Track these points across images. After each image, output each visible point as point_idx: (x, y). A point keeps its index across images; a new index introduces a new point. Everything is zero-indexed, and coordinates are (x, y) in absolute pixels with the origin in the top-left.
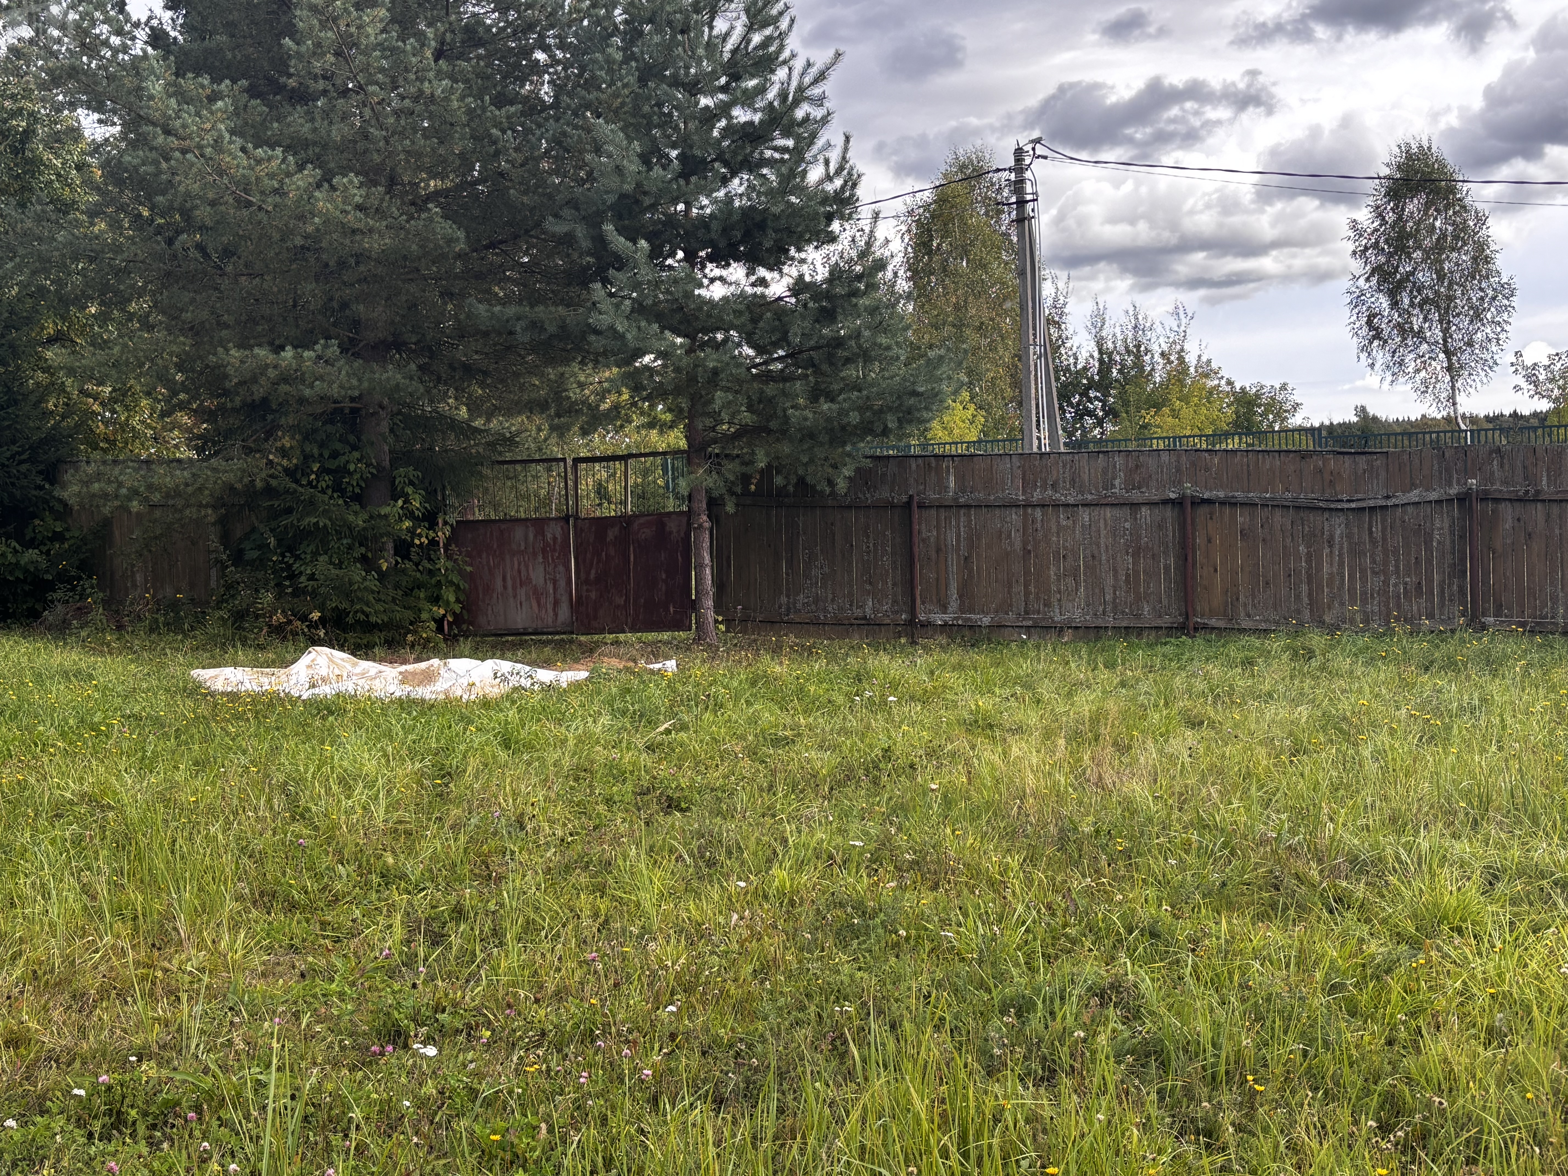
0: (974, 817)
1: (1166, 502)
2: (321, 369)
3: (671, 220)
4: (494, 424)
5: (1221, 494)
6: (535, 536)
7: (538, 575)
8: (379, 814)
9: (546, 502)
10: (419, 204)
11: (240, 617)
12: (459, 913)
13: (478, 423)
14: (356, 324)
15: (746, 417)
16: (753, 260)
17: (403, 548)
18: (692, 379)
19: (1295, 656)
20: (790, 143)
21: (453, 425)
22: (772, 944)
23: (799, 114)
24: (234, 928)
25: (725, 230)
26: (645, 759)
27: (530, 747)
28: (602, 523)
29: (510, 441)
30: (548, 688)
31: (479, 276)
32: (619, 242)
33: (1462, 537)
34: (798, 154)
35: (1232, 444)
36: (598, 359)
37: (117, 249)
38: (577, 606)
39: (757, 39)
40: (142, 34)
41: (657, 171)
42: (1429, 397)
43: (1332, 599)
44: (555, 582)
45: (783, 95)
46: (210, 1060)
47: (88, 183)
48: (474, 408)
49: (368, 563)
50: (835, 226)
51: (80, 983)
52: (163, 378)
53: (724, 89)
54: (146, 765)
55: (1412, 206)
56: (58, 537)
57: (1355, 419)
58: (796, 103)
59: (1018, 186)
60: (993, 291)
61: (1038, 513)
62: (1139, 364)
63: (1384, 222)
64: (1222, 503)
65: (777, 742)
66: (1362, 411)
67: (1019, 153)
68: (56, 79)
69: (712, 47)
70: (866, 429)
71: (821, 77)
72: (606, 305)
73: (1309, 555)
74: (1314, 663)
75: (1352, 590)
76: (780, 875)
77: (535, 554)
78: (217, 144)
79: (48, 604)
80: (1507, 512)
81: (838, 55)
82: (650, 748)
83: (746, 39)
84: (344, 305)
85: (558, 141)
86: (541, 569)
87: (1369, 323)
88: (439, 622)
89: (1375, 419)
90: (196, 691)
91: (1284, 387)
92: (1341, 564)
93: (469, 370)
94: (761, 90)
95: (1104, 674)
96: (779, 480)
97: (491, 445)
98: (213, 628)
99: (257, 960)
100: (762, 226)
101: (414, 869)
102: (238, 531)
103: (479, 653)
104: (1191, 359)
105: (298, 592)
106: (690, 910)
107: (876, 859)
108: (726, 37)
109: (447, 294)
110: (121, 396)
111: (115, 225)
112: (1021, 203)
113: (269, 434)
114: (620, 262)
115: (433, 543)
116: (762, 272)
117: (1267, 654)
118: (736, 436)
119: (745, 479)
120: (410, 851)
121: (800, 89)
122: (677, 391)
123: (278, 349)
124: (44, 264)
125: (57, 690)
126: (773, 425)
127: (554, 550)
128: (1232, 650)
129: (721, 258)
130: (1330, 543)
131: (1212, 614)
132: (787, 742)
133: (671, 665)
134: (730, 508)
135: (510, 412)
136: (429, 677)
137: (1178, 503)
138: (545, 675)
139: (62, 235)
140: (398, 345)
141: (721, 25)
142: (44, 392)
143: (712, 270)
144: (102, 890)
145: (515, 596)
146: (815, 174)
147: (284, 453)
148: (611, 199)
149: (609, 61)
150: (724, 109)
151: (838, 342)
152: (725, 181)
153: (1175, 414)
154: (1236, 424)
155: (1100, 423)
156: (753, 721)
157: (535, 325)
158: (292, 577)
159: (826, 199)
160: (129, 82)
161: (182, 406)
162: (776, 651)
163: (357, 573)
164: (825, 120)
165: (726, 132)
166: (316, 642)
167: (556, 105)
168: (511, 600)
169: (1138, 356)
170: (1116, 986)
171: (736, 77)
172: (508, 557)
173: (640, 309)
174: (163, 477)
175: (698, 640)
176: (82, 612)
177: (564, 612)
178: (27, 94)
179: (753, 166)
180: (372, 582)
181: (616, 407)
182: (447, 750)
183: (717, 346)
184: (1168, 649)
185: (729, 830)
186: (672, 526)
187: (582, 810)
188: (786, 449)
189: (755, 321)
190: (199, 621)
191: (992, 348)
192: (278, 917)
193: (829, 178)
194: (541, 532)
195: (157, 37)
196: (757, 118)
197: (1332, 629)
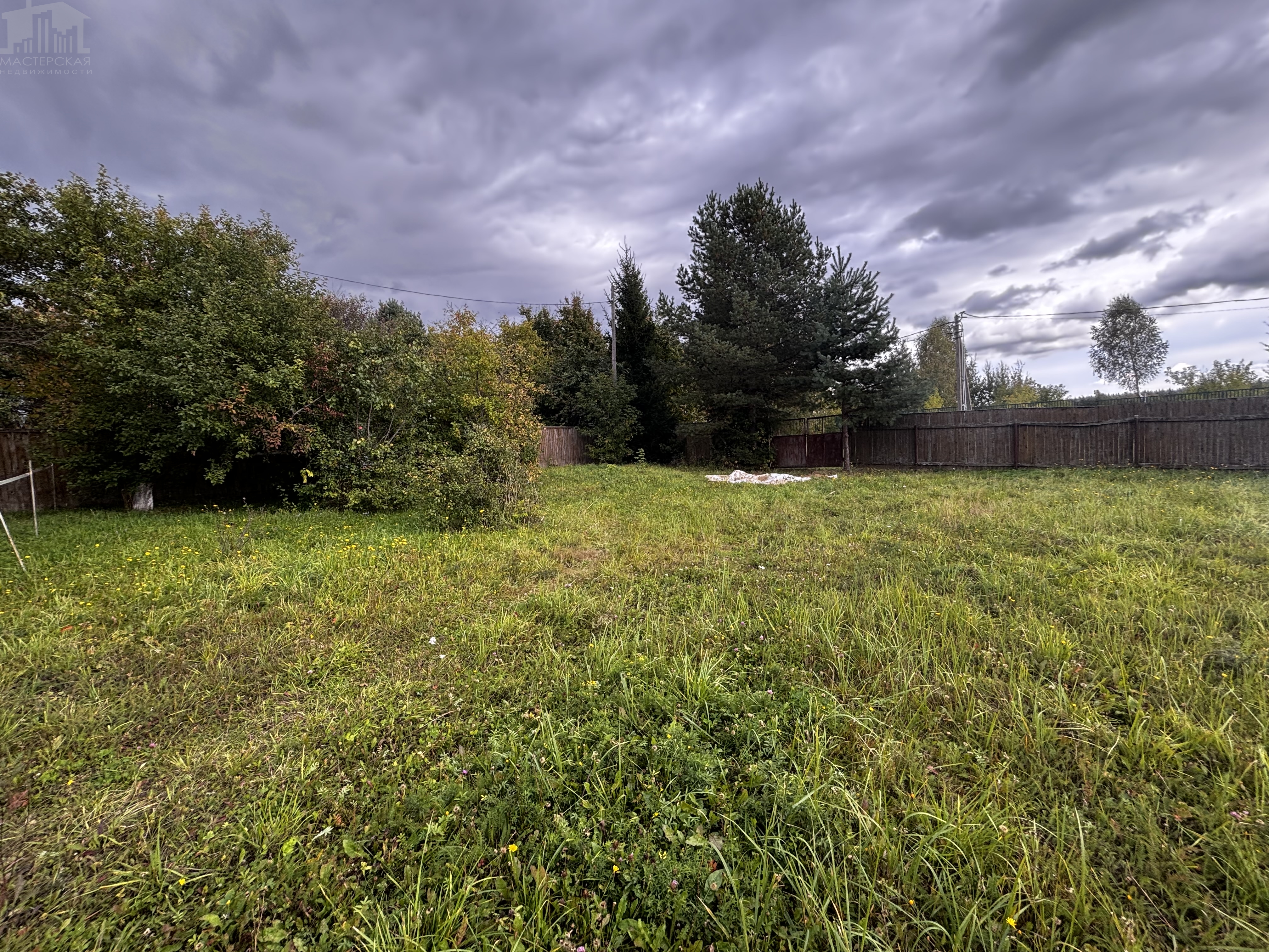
0: (929, 521)
1: (1007, 426)
2: (738, 398)
3: (838, 349)
4: (785, 410)
5: (1029, 423)
7: (796, 451)
8: (752, 512)
9: (799, 431)
10: (765, 351)
11: (717, 462)
12: (772, 538)
13: (780, 410)
14: (747, 385)
15: (861, 404)
16: (863, 358)
17: (759, 444)
18: (843, 394)
19: (1056, 475)
20: (876, 323)
21: (773, 410)
22: (861, 553)
23: (879, 314)
24: (716, 538)
25: (855, 350)
26: (826, 502)
27: (792, 497)
28: (815, 437)
29: (789, 414)
30: (798, 482)
31: (781, 369)
32: (822, 356)
33: (1131, 435)
34: (879, 326)
35: (1039, 406)
36: (815, 390)
37: (688, 370)
38: (808, 460)
39: (865, 293)
40: (694, 315)
41: (834, 335)
42: (1126, 386)
43: (1073, 456)
44: (801, 453)
45: (874, 309)
46: (710, 567)
47: (681, 355)
48: (779, 406)
49: (750, 449)
50: (891, 346)
51: (681, 547)
52: (699, 403)
53: (855, 309)
54: (695, 498)
55: (1120, 319)
56: (674, 443)
57: (1094, 395)
58: (878, 311)
59: (956, 328)
60: (948, 361)
61: (960, 430)
62: (1003, 381)
63: (1107, 326)
64: (1029, 426)
65: (867, 498)
66: (1097, 392)
67: (956, 317)
68: (673, 329)
69: (851, 297)
70: (901, 406)
71: (886, 302)
72: (818, 374)
73: (1064, 443)
74: (1064, 478)
75: (1082, 455)
76: (865, 534)
77: (796, 445)
78: (712, 342)
79: (672, 459)
80: (1153, 427)
81: (892, 295)
82: (828, 499)
83: (862, 294)
84: (744, 380)
85: (805, 330)
86: (797, 449)
87: (1099, 362)
88: (769, 464)
89: (1103, 395)
90: (706, 481)
91: (1061, 386)
92: (1078, 445)
93: (777, 396)
94: (867, 308)
95: (981, 481)
96: (871, 422)
97: (783, 416)
98: (711, 465)
99: (721, 546)
100: (866, 348)
101: (761, 527)
102: (717, 441)
103: (780, 472)
104: (1023, 378)
105: (732, 456)
106: (836, 542)
107: (895, 531)
108: (855, 294)
109: (772, 375)
110: (689, 408)
111: (687, 364)
112: (957, 333)
113: (725, 415)
114: (822, 362)
115: (767, 443)
116: (866, 361)
117: (1045, 475)
118: (857, 410)
119: (860, 422)
120: (759, 522)
121: (879, 306)
122: (839, 398)
123: (726, 393)
124: (671, 375)
125: (674, 479)
126: (869, 406)
127: (801, 444)
128: (1032, 473)
129: (853, 358)
130: (1073, 438)
131: (1025, 462)
132: (870, 498)
133: (836, 476)
134: (855, 431)
135: (789, 406)
136: (766, 478)
137: (1013, 426)
138: (798, 478)
139: (675, 368)
140: (759, 390)
141: (854, 291)
142: (671, 407)
143: (850, 362)
144: (686, 527)
146: (884, 331)
147: (728, 420)
148: (819, 344)
149: (820, 305)
150: (855, 315)
151: (891, 380)
152: (855, 336)
153: (1016, 397)
154: (1041, 398)
155: (988, 401)
156: (860, 492)
157: (797, 382)
158: (731, 452)
159: (887, 338)
160: (691, 328)
161: (703, 409)
162: (869, 473)
163: (747, 451)
164: (888, 315)
165: (855, 322)
166: (736, 469)
167: (804, 319)
168: (789, 458)
169: (1003, 378)
170: (970, 571)
171: (859, 305)
172: (788, 446)
173: (827, 375)
174: (699, 428)
175: (844, 469)
176: (679, 461)
177: (804, 462)
178: (667, 333)
179: (864, 331)
180: (751, 454)
181: (820, 403)
182: (770, 497)
183: (852, 384)
184: (1007, 473)
185: (850, 522)
186: (837, 436)
187: (807, 514)
188: (874, 413)
189: (863, 376)
190: (707, 464)
191: (948, 379)
192: (726, 536)
193: (889, 332)
194: (797, 439)
195: (698, 315)
196: (865, 316)
197: (1072, 467)
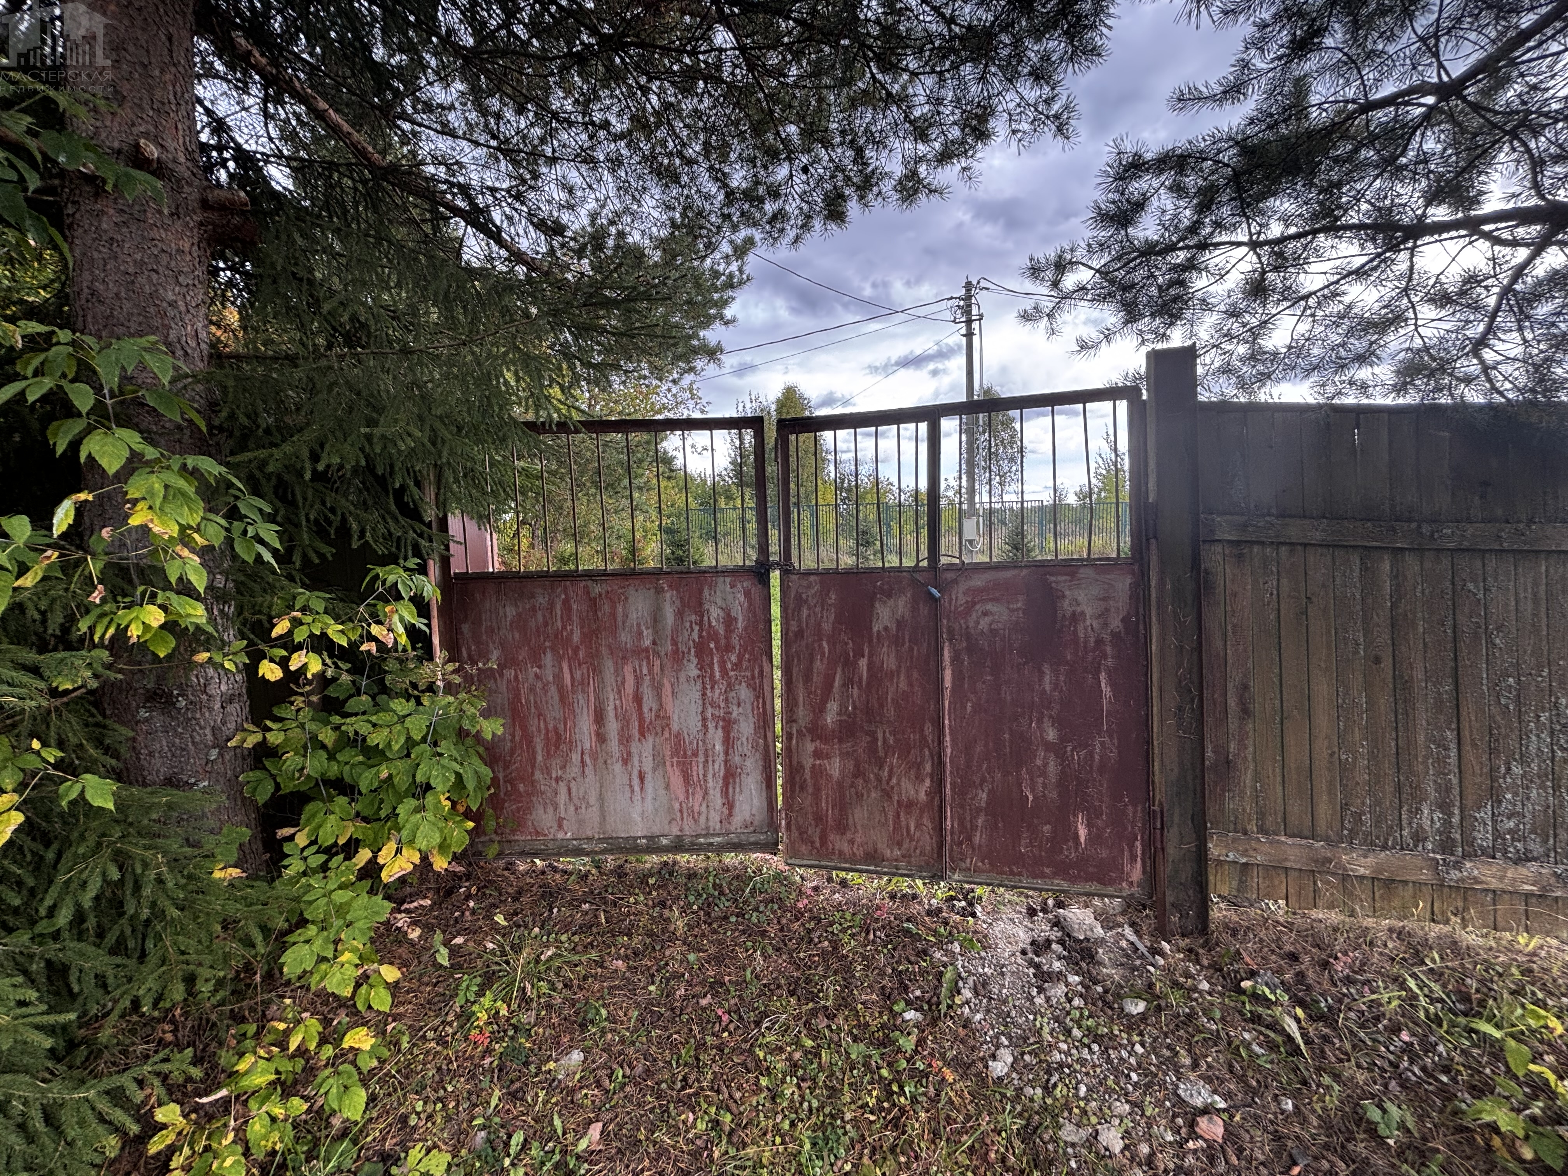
6: (680, 614)
7: (684, 709)
38: (787, 790)
44: (728, 725)
77: (677, 657)
86: (693, 693)
127: (729, 648)
145: (626, 761)
168: (618, 767)
172: (609, 666)
177: (752, 801)
194: (694, 604)
